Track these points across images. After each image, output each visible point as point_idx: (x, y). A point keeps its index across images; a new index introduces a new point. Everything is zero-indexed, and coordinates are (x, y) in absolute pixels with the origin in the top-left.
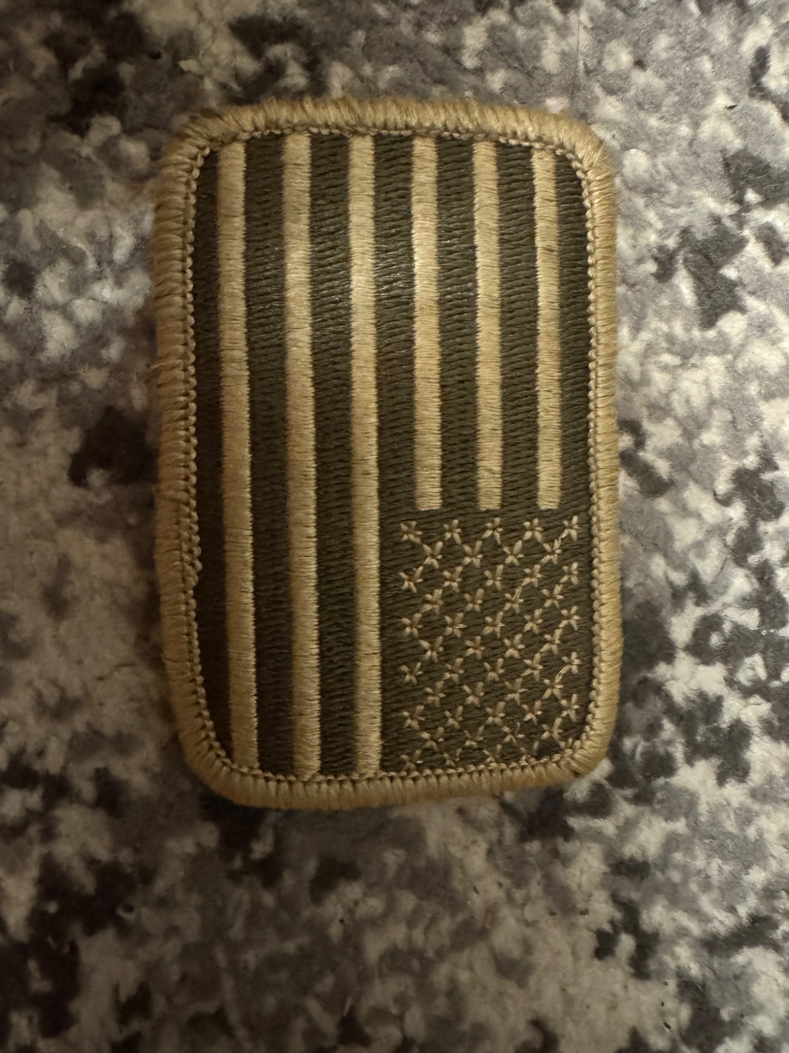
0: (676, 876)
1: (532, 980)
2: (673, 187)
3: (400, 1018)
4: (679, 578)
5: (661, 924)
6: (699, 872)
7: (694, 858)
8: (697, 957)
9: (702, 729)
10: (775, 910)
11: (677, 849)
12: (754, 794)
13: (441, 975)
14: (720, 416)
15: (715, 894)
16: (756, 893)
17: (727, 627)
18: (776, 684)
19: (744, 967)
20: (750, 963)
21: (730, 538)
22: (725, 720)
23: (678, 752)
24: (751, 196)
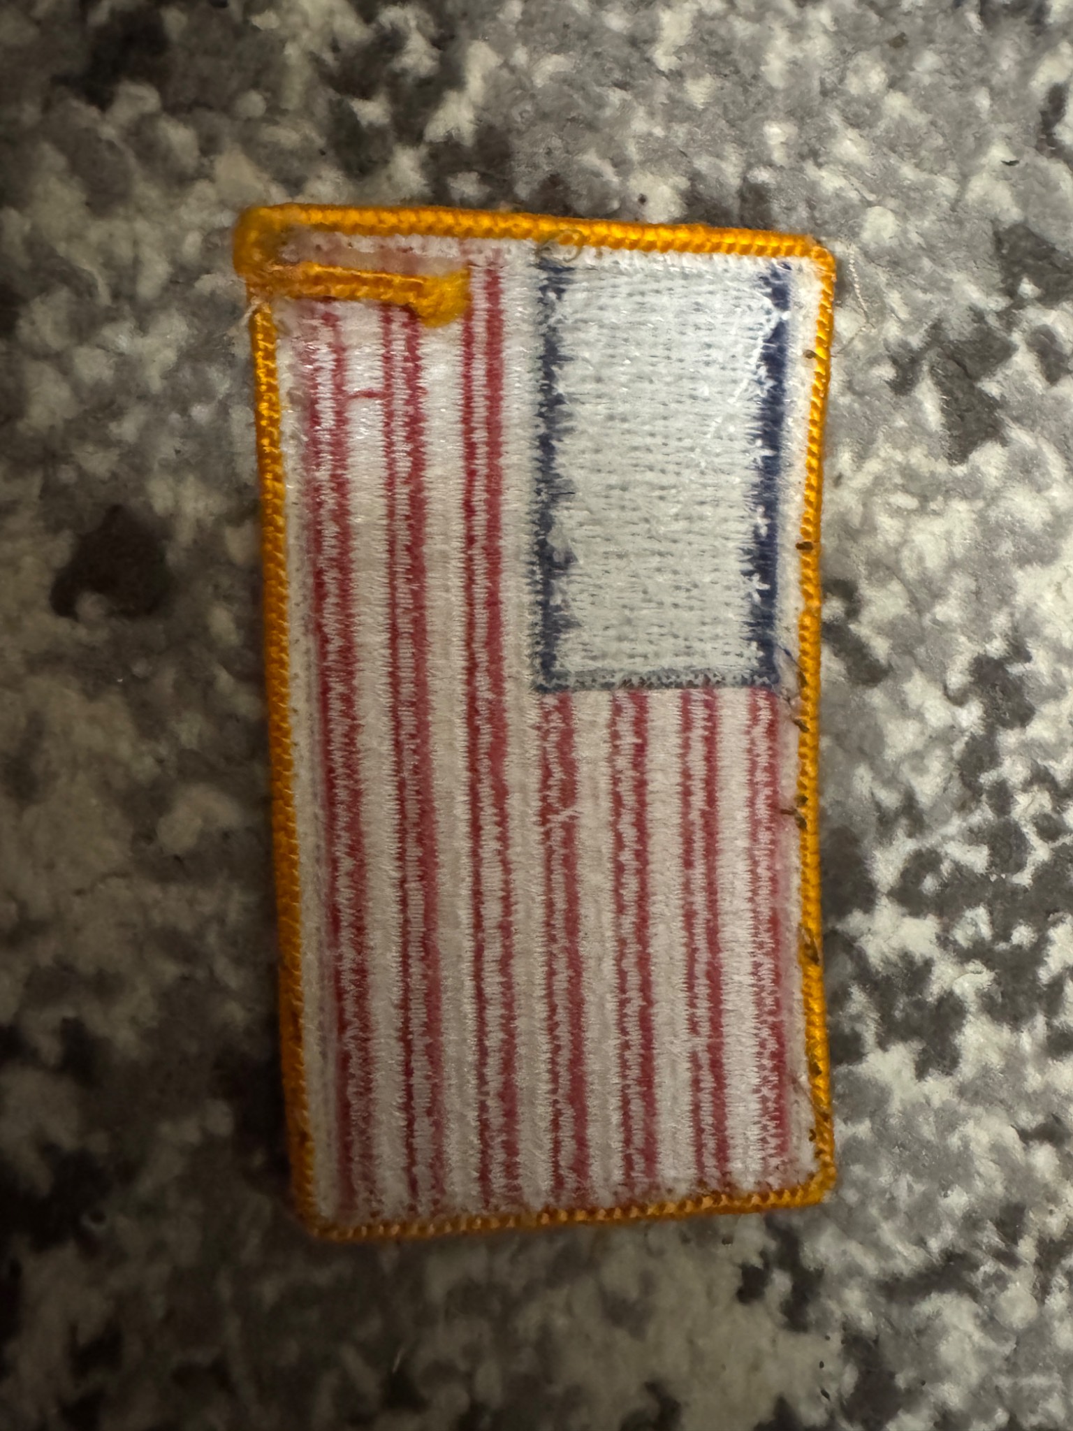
0: (851, 1196)
1: (651, 1330)
2: (926, 263)
3: (469, 1377)
4: (890, 799)
5: (827, 1260)
6: (883, 1192)
7: (877, 1172)
8: (871, 1304)
9: (902, 1002)
10: (977, 1245)
11: (857, 1160)
12: (961, 1091)
13: (529, 1320)
14: (961, 584)
15: (900, 1221)
16: (954, 1224)
17: (946, 867)
18: (1002, 946)
19: (929, 1318)
20: (938, 1314)
21: (958, 747)
22: (934, 990)
23: (869, 1032)
24: (1027, 288)
